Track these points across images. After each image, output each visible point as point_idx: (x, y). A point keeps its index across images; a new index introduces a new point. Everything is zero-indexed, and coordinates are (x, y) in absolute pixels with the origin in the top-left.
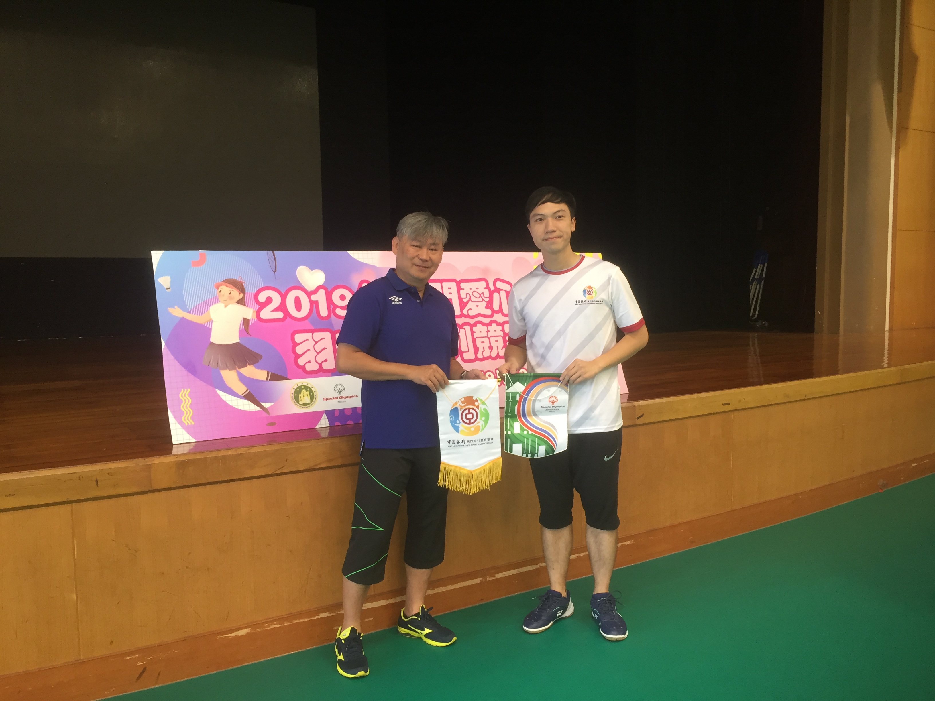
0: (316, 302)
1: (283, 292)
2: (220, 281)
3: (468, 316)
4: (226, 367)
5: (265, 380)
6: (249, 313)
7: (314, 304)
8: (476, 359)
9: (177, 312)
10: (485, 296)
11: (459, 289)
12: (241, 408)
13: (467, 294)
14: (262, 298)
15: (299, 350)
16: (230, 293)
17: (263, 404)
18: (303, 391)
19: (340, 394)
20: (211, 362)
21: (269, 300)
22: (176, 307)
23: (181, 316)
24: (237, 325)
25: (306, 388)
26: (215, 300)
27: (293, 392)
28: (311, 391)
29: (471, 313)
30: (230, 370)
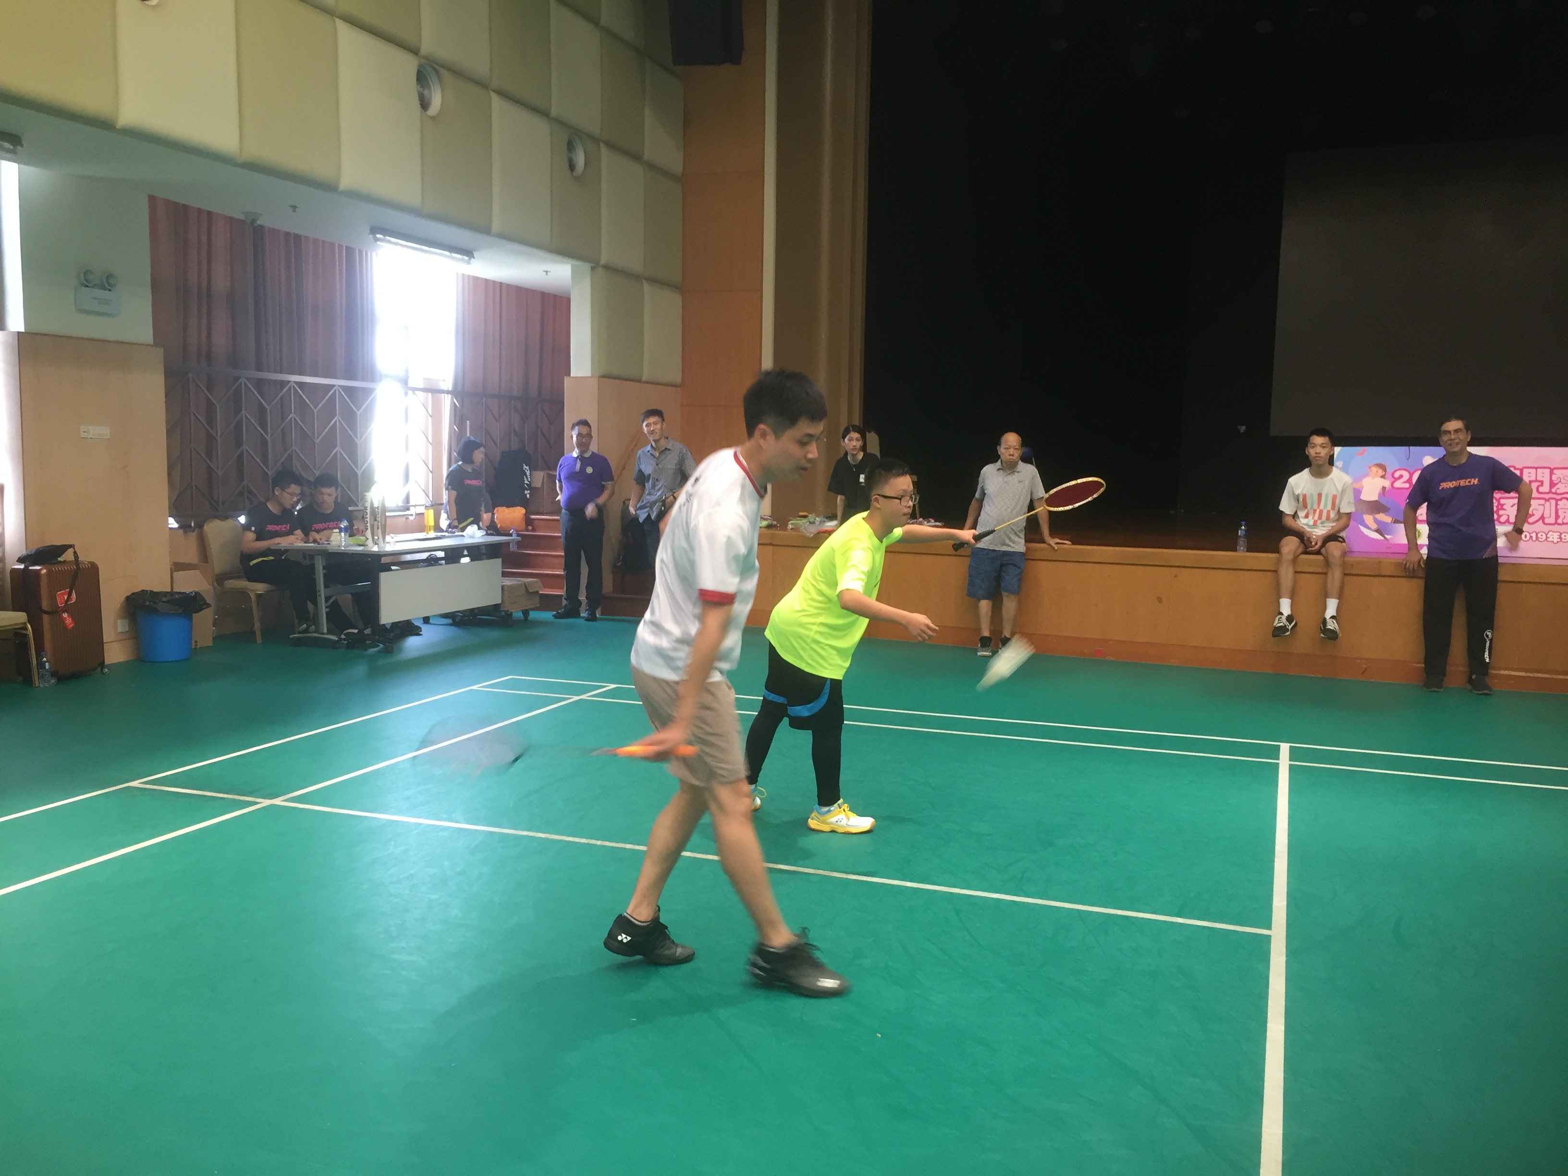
1: (1412, 472)
2: (1372, 465)
3: (1556, 493)
4: (1367, 513)
5: (1390, 522)
6: (1387, 483)
8: (1556, 523)
11: (1552, 473)
12: (1372, 537)
13: (1558, 478)
14: (1397, 475)
16: (1377, 472)
17: (1386, 536)
21: (1401, 476)
24: (1378, 490)
29: (1558, 491)
30: (1369, 515)
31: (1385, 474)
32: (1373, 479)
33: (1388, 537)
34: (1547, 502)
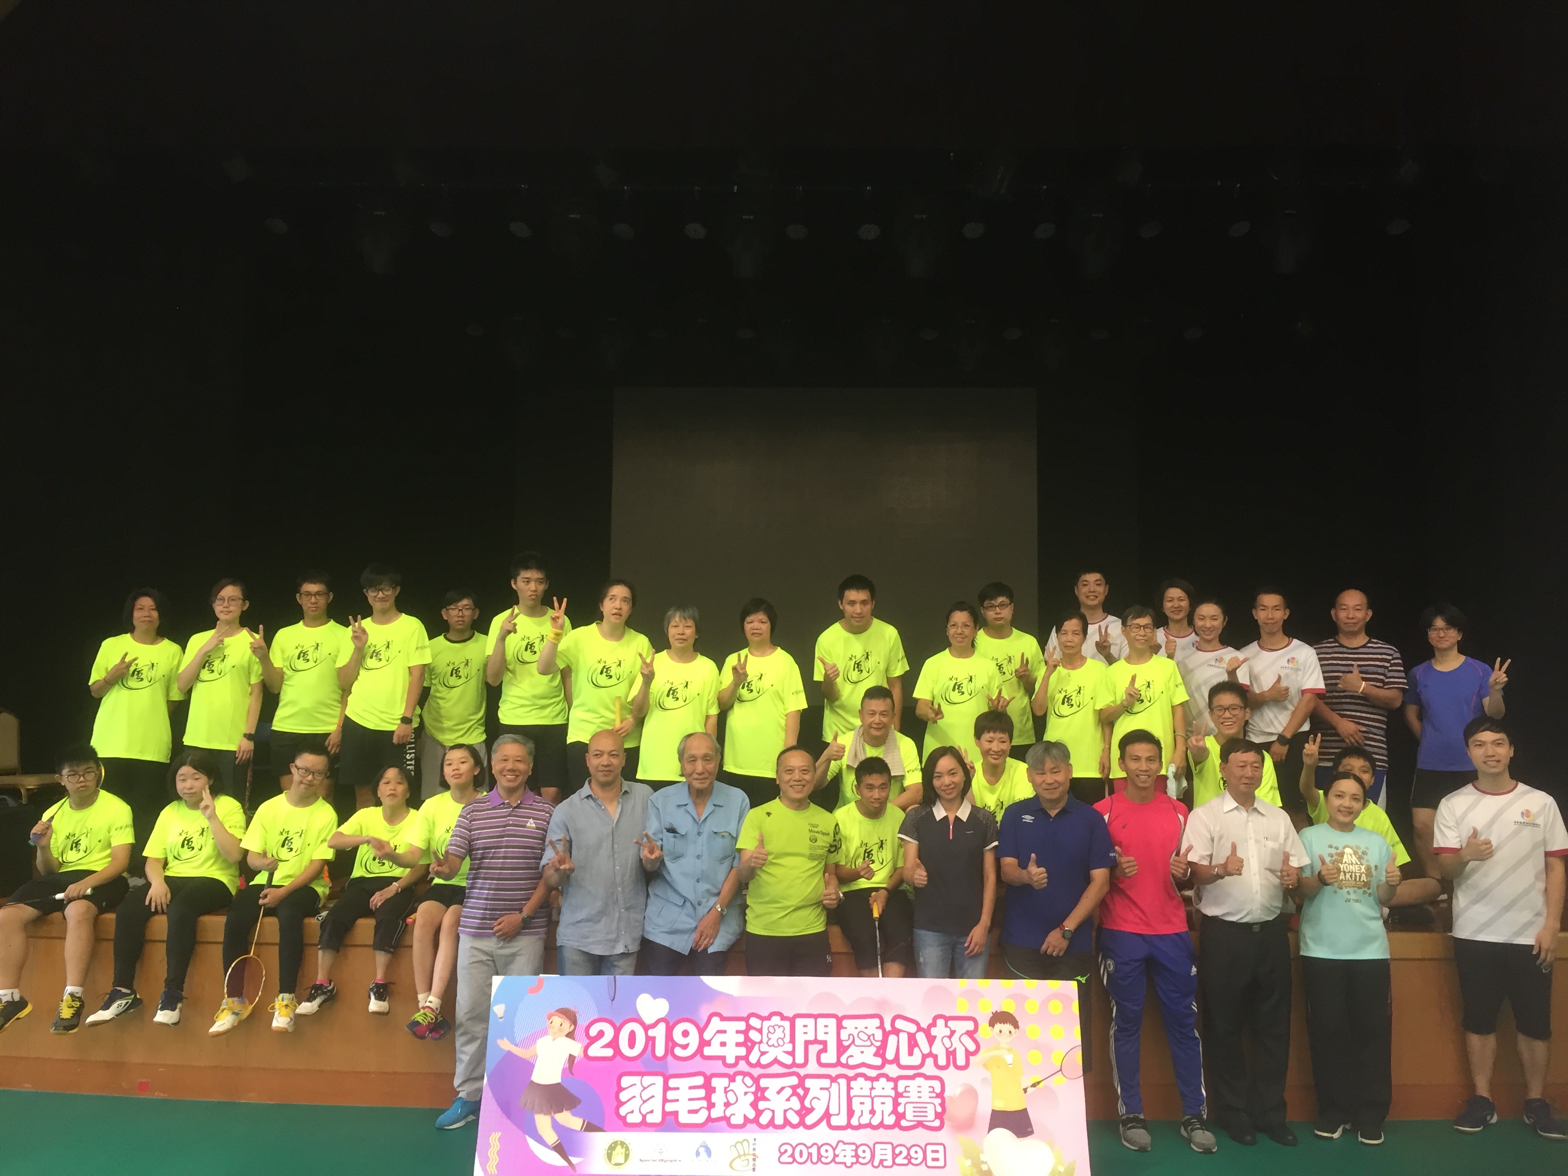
0: (653, 1039)
1: (618, 1025)
2: (553, 1010)
3: (847, 1066)
4: (541, 1112)
5: (579, 1129)
6: (576, 1048)
7: (651, 1041)
8: (849, 1126)
9: (505, 1045)
10: (876, 1039)
11: (840, 1027)
12: (547, 1161)
13: (849, 1035)
14: (593, 1032)
15: (623, 1096)
16: (561, 1025)
17: (570, 1158)
18: (619, 1147)
19: (660, 1155)
20: (527, 1104)
21: (601, 1034)
22: (505, 1039)
23: (507, 1049)
24: (561, 1062)
25: (623, 1144)
26: (544, 1032)
27: (607, 1148)
28: (627, 1149)
29: (852, 1062)
30: (545, 1115)
31: (574, 1029)
32: (554, 1040)
33: (574, 1160)
34: (833, 1084)
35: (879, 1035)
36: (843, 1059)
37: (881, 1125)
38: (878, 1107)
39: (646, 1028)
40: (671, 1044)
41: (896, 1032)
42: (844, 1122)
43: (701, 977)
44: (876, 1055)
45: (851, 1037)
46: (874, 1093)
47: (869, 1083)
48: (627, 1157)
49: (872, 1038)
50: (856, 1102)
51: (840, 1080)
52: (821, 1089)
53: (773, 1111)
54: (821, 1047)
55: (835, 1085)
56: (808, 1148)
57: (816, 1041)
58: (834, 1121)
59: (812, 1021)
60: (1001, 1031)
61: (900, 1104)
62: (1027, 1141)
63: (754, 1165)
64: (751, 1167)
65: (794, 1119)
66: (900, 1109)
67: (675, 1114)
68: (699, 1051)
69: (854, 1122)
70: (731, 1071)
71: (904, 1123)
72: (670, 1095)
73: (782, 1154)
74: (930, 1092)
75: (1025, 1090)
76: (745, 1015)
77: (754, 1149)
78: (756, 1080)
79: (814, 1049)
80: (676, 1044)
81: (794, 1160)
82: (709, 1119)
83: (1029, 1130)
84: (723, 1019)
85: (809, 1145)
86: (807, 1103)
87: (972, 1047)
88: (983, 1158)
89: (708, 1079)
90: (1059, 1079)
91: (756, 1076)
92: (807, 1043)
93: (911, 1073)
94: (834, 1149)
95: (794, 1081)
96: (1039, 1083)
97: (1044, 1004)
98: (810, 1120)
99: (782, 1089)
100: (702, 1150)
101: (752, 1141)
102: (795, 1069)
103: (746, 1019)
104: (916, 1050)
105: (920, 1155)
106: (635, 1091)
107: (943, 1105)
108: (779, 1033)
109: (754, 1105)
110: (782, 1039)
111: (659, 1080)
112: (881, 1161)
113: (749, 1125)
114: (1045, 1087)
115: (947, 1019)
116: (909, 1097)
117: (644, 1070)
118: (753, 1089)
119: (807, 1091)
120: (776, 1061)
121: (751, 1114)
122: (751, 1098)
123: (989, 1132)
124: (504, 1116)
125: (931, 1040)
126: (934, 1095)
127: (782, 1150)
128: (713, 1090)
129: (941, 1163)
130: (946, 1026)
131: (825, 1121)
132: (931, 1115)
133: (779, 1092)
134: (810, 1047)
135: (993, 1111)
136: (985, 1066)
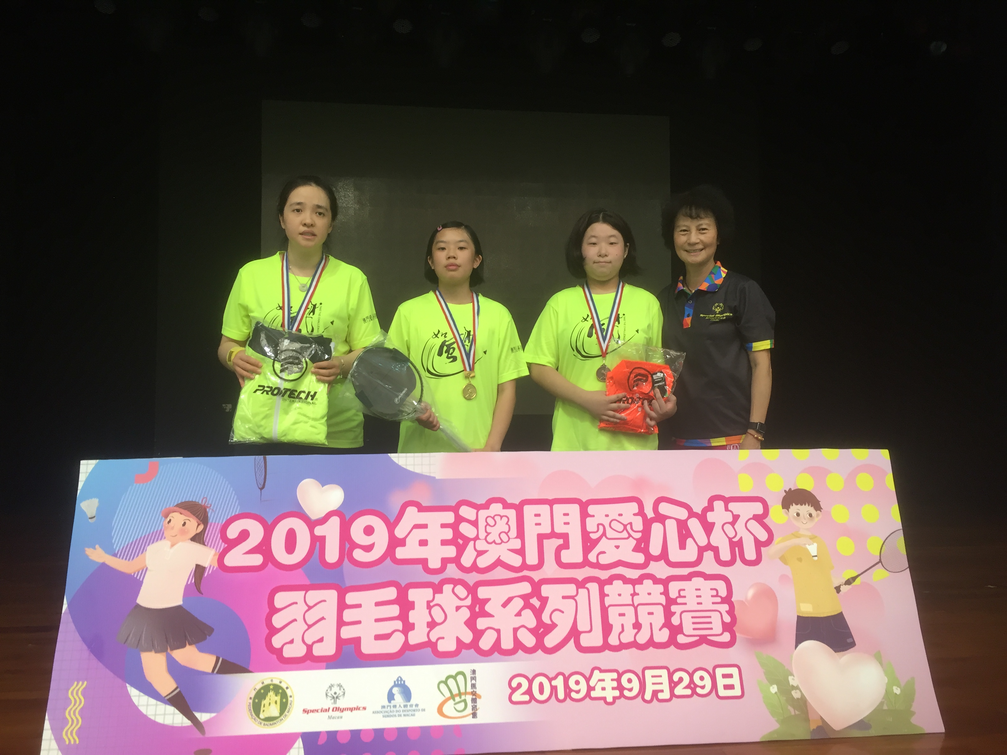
0: (322, 539)
1: (270, 522)
2: (172, 505)
4: (151, 648)
5: (210, 670)
6: (206, 556)
7: (318, 542)
9: (98, 556)
10: (634, 529)
12: (159, 720)
13: (598, 525)
14: (233, 532)
15: (278, 621)
16: (184, 524)
17: (198, 715)
18: (271, 694)
19: (335, 702)
20: (130, 638)
21: (244, 535)
22: (97, 546)
23: (101, 561)
24: (183, 576)
25: (277, 689)
26: (158, 536)
27: (253, 696)
28: (284, 695)
30: (156, 652)
31: (204, 529)
32: (172, 546)
33: (202, 717)
34: (580, 590)
35: (638, 524)
36: (592, 557)
37: (651, 643)
38: (644, 619)
39: (312, 524)
40: (347, 546)
41: (661, 519)
42: (599, 642)
43: (389, 454)
44: (636, 549)
45: (601, 528)
46: (637, 600)
47: (630, 587)
48: (284, 707)
49: (628, 527)
50: (613, 614)
51: (589, 585)
52: (564, 597)
53: (498, 631)
54: (561, 541)
55: (583, 592)
56: (550, 680)
57: (553, 535)
58: (585, 641)
59: (547, 507)
60: (798, 515)
61: (675, 613)
62: (846, 657)
63: (474, 708)
64: (469, 710)
65: (529, 640)
66: (675, 621)
67: (357, 641)
68: (390, 552)
69: (613, 640)
70: (436, 579)
71: (681, 639)
72: (348, 615)
73: (514, 690)
74: (712, 596)
75: (838, 589)
76: (453, 504)
77: (473, 686)
78: (472, 590)
79: (551, 545)
80: (355, 546)
81: (532, 697)
82: (406, 646)
83: (849, 640)
84: (421, 509)
85: (551, 675)
86: (545, 618)
87: (763, 536)
88: (793, 681)
89: (403, 592)
90: (879, 574)
91: (471, 584)
92: (541, 538)
93: (685, 571)
94: (588, 680)
95: (525, 588)
96: (854, 579)
97: (850, 479)
98: (550, 640)
99: (510, 600)
100: (395, 690)
101: (469, 675)
102: (526, 573)
103: (455, 509)
104: (689, 541)
105: (708, 682)
106: (297, 611)
107: (731, 612)
108: (501, 525)
109: (471, 624)
110: (507, 533)
111: (331, 596)
112: (655, 693)
113: (464, 651)
114: (862, 583)
115: (727, 501)
116: (685, 604)
117: (307, 582)
118: (468, 602)
119: (544, 601)
120: (499, 563)
121: (467, 637)
122: (465, 614)
123: (796, 646)
124: (92, 656)
125: (708, 528)
126: (719, 600)
127: (514, 684)
128: (411, 606)
129: (737, 692)
130: (727, 509)
131: (572, 642)
132: (717, 628)
133: (505, 605)
134: (545, 542)
135: (799, 617)
136: (783, 559)
